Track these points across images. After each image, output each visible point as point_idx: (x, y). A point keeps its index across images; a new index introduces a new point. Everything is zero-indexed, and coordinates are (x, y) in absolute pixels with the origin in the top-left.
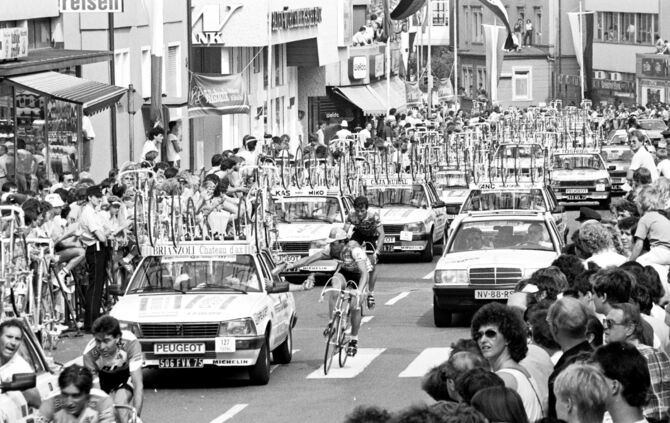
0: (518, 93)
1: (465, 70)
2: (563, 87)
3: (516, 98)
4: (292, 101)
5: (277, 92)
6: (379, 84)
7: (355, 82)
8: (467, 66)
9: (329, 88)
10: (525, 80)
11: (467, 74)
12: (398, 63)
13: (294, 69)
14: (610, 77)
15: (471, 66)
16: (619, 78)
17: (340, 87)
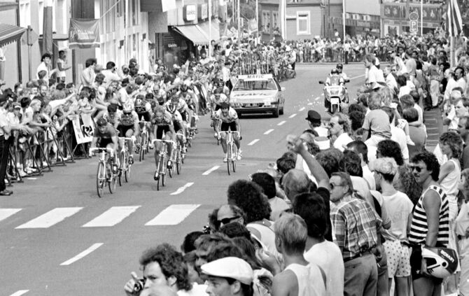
0: (301, 29)
1: (264, 14)
2: (331, 26)
3: (299, 33)
4: (144, 36)
5: (134, 30)
6: (204, 24)
7: (188, 23)
8: (267, 11)
9: (170, 27)
10: (306, 21)
11: (266, 16)
12: (217, 9)
13: (146, 14)
14: (363, 18)
15: (268, 11)
16: (369, 19)
17: (178, 26)
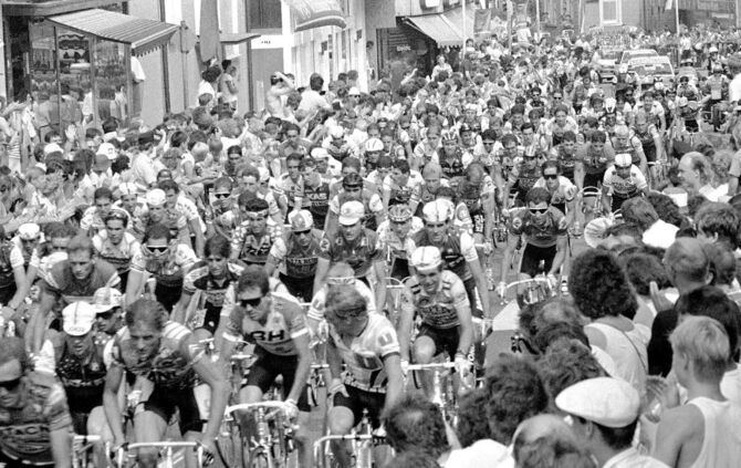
0: (606, 18)
2: (656, 10)
3: (604, 23)
4: (359, 34)
6: (454, 12)
7: (427, 11)
9: (399, 19)
10: (613, 4)
17: (412, 16)
